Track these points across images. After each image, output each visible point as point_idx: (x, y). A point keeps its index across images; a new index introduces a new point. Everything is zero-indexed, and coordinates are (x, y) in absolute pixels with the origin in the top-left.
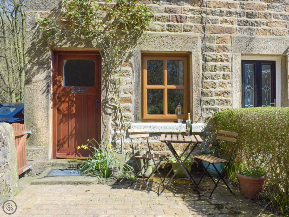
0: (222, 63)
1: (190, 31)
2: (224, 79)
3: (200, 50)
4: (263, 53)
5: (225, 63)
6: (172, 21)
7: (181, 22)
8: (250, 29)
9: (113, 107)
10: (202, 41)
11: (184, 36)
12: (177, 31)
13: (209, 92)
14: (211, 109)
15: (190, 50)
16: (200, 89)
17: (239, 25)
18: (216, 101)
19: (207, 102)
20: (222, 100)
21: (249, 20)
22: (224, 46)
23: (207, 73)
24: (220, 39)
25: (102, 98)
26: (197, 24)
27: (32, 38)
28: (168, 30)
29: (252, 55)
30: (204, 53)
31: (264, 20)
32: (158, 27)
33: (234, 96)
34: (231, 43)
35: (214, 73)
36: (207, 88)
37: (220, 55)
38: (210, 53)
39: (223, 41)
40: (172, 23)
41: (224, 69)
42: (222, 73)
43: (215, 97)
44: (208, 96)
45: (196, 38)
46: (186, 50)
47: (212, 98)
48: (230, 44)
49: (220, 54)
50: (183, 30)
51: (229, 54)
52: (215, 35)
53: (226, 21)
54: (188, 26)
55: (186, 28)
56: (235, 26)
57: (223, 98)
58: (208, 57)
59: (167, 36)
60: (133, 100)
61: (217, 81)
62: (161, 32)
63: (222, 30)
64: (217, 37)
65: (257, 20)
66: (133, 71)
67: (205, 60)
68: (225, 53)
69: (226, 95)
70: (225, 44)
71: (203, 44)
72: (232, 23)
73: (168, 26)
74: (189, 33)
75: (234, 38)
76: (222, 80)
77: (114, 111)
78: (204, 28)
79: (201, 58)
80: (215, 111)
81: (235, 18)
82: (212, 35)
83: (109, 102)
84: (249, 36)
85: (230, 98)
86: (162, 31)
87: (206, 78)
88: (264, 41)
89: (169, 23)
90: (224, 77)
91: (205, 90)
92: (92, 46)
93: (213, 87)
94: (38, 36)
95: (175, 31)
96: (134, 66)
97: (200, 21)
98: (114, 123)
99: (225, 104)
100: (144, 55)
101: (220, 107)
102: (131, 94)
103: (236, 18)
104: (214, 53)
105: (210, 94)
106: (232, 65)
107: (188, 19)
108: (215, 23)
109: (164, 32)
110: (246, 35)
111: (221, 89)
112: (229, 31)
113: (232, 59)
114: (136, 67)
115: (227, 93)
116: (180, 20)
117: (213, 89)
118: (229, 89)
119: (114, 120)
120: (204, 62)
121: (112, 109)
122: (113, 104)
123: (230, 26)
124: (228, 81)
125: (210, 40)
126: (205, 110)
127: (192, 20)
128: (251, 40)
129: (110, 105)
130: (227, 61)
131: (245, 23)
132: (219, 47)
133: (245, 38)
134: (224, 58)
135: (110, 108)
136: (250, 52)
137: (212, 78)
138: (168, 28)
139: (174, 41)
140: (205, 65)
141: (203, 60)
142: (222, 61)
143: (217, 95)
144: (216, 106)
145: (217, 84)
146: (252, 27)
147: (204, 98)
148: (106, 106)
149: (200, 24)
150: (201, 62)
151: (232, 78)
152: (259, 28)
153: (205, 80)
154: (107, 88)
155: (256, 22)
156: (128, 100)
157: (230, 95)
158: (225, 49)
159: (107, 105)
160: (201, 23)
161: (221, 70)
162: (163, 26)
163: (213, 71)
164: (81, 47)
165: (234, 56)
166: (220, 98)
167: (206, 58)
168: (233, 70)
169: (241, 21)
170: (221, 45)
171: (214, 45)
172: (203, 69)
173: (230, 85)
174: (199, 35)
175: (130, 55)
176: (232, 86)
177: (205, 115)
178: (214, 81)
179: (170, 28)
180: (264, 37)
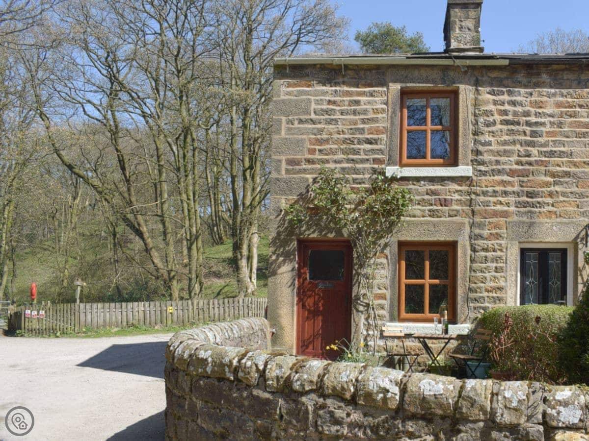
0: (493, 253)
1: (456, 216)
2: (496, 272)
3: (467, 238)
4: (547, 240)
5: (499, 253)
6: (435, 205)
7: (445, 206)
8: (531, 212)
9: (365, 304)
10: (471, 228)
11: (449, 222)
12: (441, 217)
13: (478, 288)
14: (480, 307)
15: (455, 239)
16: (467, 284)
17: (517, 207)
18: (486, 298)
19: (476, 300)
20: (493, 297)
21: (529, 200)
22: (497, 234)
23: (476, 266)
24: (492, 225)
25: (353, 294)
26: (464, 208)
27: (276, 226)
28: (430, 216)
29: (533, 242)
30: (473, 242)
31: (549, 200)
32: (418, 213)
33: (509, 292)
34: (507, 229)
35: (484, 265)
36: (475, 283)
37: (493, 245)
38: (481, 242)
39: (497, 226)
40: (435, 207)
41: (497, 260)
42: (494, 265)
43: (485, 294)
44: (476, 292)
45: (463, 224)
46: (450, 238)
47: (481, 295)
48: (505, 231)
49: (493, 242)
50: (447, 215)
51: (503, 242)
52: (487, 220)
53: (501, 203)
54: (453, 210)
55: (451, 213)
56: (512, 208)
57: (494, 295)
58: (477, 247)
59: (428, 223)
60: (388, 296)
61: (487, 275)
62: (422, 219)
63: (495, 214)
64: (489, 222)
65: (539, 200)
66: (389, 265)
67: (474, 250)
68: (498, 242)
69: (499, 292)
70: (498, 231)
71: (471, 232)
72: (508, 204)
73: (430, 211)
74: (454, 218)
75: (509, 223)
76: (494, 274)
77: (366, 308)
78: (473, 212)
79: (469, 248)
80: (484, 310)
81: (512, 199)
82: (482, 220)
83: (362, 299)
84: (528, 220)
85: (503, 295)
86: (423, 217)
87: (474, 271)
88: (548, 225)
89: (431, 207)
90: (497, 270)
91: (473, 285)
92: (342, 235)
93: (482, 282)
94: (284, 224)
95: (438, 217)
96: (389, 258)
97: (468, 203)
98: (366, 323)
99: (498, 301)
100: (401, 244)
101: (490, 306)
102: (386, 289)
103: (514, 199)
104: (485, 242)
105: (478, 290)
106: (506, 255)
107: (454, 202)
108: (487, 206)
109: (425, 218)
110: (525, 219)
111: (493, 284)
112: (505, 214)
113: (507, 249)
114: (391, 259)
115: (500, 289)
116: (445, 203)
117: (482, 285)
118: (502, 283)
119: (367, 319)
120: (472, 253)
121: (365, 306)
122: (365, 301)
123: (506, 208)
124: (502, 274)
125: (481, 226)
126: (473, 309)
127: (459, 202)
128: (531, 225)
129: (362, 302)
130: (501, 250)
131: (525, 204)
132: (491, 234)
133: (524, 222)
134: (497, 247)
135: (362, 305)
136: (530, 240)
137: (482, 271)
138: (429, 213)
139: (437, 229)
140: (473, 256)
141: (471, 250)
142: (494, 251)
143: (488, 291)
144: (487, 304)
145: (488, 279)
146: (533, 209)
147: (472, 295)
148: (357, 303)
149: (468, 208)
150: (469, 252)
151: (506, 271)
152: (542, 210)
153: (473, 274)
154: (360, 283)
155: (539, 203)
156: (383, 297)
157: (504, 291)
158: (498, 236)
159: (359, 302)
160: (470, 206)
161: (492, 262)
162: (424, 211)
163: (483, 263)
164: (331, 236)
165: (509, 246)
166: (491, 294)
167: (475, 248)
168: (508, 262)
169: (519, 202)
170: (494, 231)
171: (486, 232)
172: (471, 260)
173: (504, 279)
174: (466, 220)
175: (386, 245)
176: (506, 281)
177: (472, 315)
178: (483, 274)
179: (433, 214)
180: (548, 220)
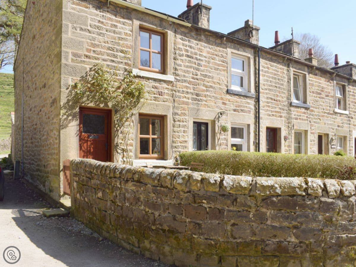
0: (183, 123)
1: (166, 102)
2: (184, 133)
3: (172, 114)
4: (204, 118)
5: (185, 123)
6: (157, 94)
7: (161, 95)
8: (198, 103)
9: (121, 149)
10: (173, 109)
11: (163, 105)
12: (159, 101)
13: (176, 141)
14: (178, 151)
15: (166, 114)
16: (172, 138)
17: (192, 100)
18: (180, 146)
19: (175, 147)
20: (183, 146)
21: (197, 97)
22: (184, 113)
23: (175, 129)
24: (182, 108)
25: (115, 143)
26: (170, 98)
28: (154, 100)
29: (198, 119)
30: (174, 116)
31: (204, 99)
32: (149, 98)
33: (189, 143)
34: (188, 111)
35: (179, 129)
36: (175, 138)
37: (182, 118)
38: (177, 117)
39: (184, 109)
40: (156, 96)
41: (184, 127)
42: (183, 129)
43: (179, 144)
44: (176, 143)
45: (170, 106)
46: (164, 114)
47: (178, 144)
48: (187, 112)
49: (182, 117)
50: (162, 101)
51: (187, 117)
52: (180, 105)
53: (186, 97)
54: (165, 98)
55: (164, 100)
56: (190, 101)
57: (183, 145)
58: (176, 119)
59: (154, 104)
60: (134, 145)
61: (180, 134)
62: (150, 101)
63: (184, 103)
65: (201, 98)
66: (134, 126)
67: (174, 121)
68: (185, 117)
69: (185, 143)
70: (185, 112)
71: (173, 111)
72: (188, 98)
73: (154, 97)
74: (166, 103)
75: (189, 108)
76: (183, 134)
78: (174, 101)
79: (172, 119)
80: (179, 152)
81: (190, 96)
82: (178, 105)
83: (119, 146)
84: (197, 108)
85: (187, 145)
86: (151, 100)
87: (175, 132)
88: (204, 111)
89: (155, 95)
90: (184, 131)
91: (174, 139)
92: (108, 106)
93: (178, 138)
95: (158, 101)
96: (134, 122)
97: (172, 95)
98: (122, 160)
99: (185, 148)
100: (141, 115)
101: (182, 150)
102: (132, 140)
103: (191, 96)
104: (179, 117)
105: (176, 142)
106: (188, 124)
107: (165, 94)
108: (180, 98)
110: (195, 107)
111: (182, 139)
112: (187, 104)
113: (188, 121)
114: (135, 123)
115: (186, 141)
116: (161, 94)
117: (178, 139)
118: (186, 139)
119: (123, 158)
120: (174, 122)
121: (121, 150)
122: (121, 147)
123: (187, 100)
124: (186, 134)
125: (178, 108)
126: (174, 152)
127: (167, 94)
128: (198, 110)
130: (186, 122)
131: (195, 100)
132: (182, 113)
133: (195, 109)
134: (184, 120)
135: (120, 149)
136: (198, 118)
137: (178, 132)
138: (154, 99)
139: (158, 108)
140: (174, 124)
141: (173, 121)
142: (183, 122)
143: (181, 142)
144: (180, 150)
145: (181, 136)
146: (199, 102)
147: (174, 145)
148: (117, 148)
149: (172, 98)
150: (172, 122)
151: (188, 133)
152: (202, 103)
153: (174, 133)
154: (118, 136)
155: (201, 99)
156: (132, 145)
157: (187, 143)
158: (185, 114)
160: (172, 97)
161: (182, 128)
162: (151, 97)
163: (178, 128)
164: (102, 106)
165: (189, 120)
166: (182, 144)
167: (175, 120)
168: (189, 128)
169: (193, 98)
170: (183, 112)
171: (179, 112)
172: (173, 126)
173: (187, 137)
174: (171, 105)
175: (132, 114)
176: (188, 138)
177: (174, 155)
178: (179, 134)
179: (156, 99)
180: (204, 109)
